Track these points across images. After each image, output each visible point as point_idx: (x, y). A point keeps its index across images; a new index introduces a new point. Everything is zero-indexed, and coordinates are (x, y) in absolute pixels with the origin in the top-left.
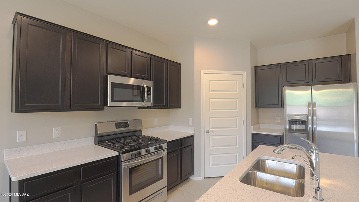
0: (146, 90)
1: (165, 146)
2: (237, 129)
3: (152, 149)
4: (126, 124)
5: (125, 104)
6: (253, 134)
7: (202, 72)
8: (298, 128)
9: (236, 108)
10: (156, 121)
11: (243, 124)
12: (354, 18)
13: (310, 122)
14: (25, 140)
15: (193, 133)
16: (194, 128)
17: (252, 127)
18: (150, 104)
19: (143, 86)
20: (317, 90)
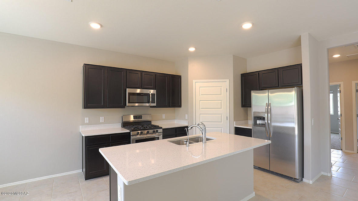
0: (151, 96)
1: (160, 130)
2: (222, 123)
3: (151, 131)
4: (140, 117)
5: (137, 104)
6: (236, 127)
7: (194, 81)
8: (260, 123)
9: (220, 107)
10: (164, 116)
11: (227, 119)
12: (300, 36)
13: (266, 118)
14: (88, 122)
15: (187, 125)
16: (188, 122)
17: (235, 122)
18: (155, 105)
19: (149, 94)
20: (271, 93)
